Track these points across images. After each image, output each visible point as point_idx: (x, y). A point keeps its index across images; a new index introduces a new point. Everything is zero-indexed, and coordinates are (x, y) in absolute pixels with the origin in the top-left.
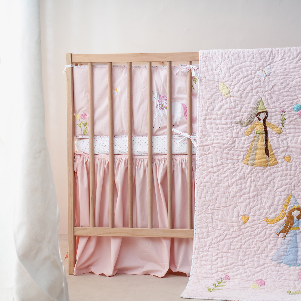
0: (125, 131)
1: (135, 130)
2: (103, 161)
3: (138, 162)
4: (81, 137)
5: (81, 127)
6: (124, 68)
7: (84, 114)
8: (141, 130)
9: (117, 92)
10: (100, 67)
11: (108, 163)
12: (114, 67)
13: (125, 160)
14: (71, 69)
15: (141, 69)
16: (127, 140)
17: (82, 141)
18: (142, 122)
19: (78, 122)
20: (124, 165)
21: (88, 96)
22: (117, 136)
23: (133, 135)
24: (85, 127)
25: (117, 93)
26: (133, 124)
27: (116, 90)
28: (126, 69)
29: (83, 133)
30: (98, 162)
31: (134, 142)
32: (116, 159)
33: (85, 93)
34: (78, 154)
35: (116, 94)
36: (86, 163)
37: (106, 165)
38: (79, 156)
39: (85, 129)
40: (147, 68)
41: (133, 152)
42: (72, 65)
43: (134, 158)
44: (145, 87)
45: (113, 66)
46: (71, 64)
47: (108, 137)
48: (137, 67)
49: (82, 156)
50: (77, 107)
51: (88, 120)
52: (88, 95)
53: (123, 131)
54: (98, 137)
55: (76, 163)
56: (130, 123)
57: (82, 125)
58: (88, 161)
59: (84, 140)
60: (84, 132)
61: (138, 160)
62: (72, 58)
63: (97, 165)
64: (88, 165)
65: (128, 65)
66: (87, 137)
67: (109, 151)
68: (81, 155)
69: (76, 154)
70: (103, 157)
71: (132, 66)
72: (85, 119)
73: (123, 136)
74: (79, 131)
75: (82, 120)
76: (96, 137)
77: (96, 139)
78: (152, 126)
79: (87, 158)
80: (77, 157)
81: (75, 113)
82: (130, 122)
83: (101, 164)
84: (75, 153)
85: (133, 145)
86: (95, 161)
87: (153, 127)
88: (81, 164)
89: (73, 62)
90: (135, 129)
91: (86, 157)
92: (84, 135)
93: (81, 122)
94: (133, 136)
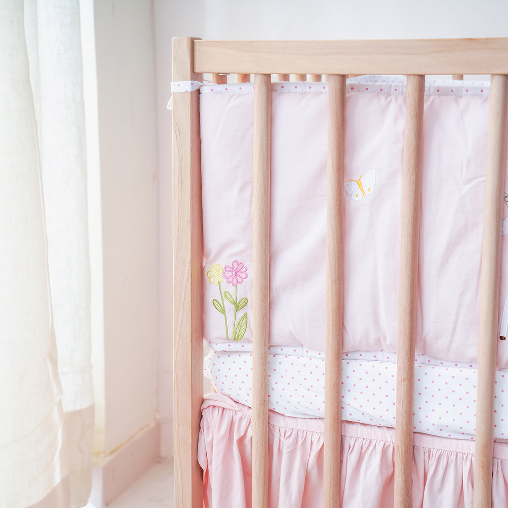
0: (389, 341)
1: (425, 341)
2: (300, 442)
3: (433, 462)
4: (225, 347)
5: (223, 312)
6: (393, 97)
7: (235, 266)
8: (451, 342)
9: (363, 191)
10: (299, 90)
11: (321, 451)
12: (353, 93)
13: (384, 451)
14: (188, 98)
15: (462, 102)
16: (396, 376)
17: (229, 360)
18: (457, 315)
19: (212, 293)
20: (377, 470)
21: (251, 201)
22: (357, 355)
23: (416, 353)
24: (240, 314)
25: (360, 194)
26: (419, 317)
27: (359, 183)
28: (400, 99)
29: (231, 335)
30: (283, 443)
31: (419, 386)
32: (348, 442)
33: (242, 189)
34: (214, 407)
35: (357, 199)
36: (241, 441)
37: (312, 459)
38: (217, 413)
39: (237, 321)
40: (486, 100)
41: (416, 423)
42: (195, 82)
43: (417, 444)
44: (475, 178)
45: (348, 88)
46: (193, 79)
47: (323, 355)
48: (446, 95)
49: (228, 416)
50: (213, 241)
51: (250, 288)
52: (251, 196)
53: (378, 341)
54: (286, 350)
55: (206, 438)
56: (407, 318)
57: (228, 306)
58: (248, 437)
59: (235, 357)
60: (234, 332)
61: (435, 455)
62: (197, 54)
63: (280, 451)
64: (248, 448)
65: (408, 86)
66: (249, 347)
67: (323, 407)
68: (224, 409)
69: (205, 405)
70: (301, 425)
71: (426, 89)
72: (239, 286)
73: (380, 355)
74: (216, 323)
75: (230, 288)
76: (278, 350)
77: (279, 358)
78: (499, 332)
79: (244, 423)
80: (211, 418)
81: (207, 257)
82: (408, 311)
83: (292, 454)
84: (203, 401)
85: (416, 396)
86: (273, 435)
87: (502, 338)
88: (223, 444)
89: (197, 70)
90: (428, 338)
91: (241, 419)
92: (236, 339)
93: (226, 295)
94: (419, 359)
